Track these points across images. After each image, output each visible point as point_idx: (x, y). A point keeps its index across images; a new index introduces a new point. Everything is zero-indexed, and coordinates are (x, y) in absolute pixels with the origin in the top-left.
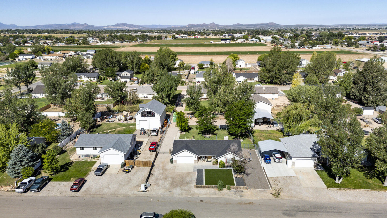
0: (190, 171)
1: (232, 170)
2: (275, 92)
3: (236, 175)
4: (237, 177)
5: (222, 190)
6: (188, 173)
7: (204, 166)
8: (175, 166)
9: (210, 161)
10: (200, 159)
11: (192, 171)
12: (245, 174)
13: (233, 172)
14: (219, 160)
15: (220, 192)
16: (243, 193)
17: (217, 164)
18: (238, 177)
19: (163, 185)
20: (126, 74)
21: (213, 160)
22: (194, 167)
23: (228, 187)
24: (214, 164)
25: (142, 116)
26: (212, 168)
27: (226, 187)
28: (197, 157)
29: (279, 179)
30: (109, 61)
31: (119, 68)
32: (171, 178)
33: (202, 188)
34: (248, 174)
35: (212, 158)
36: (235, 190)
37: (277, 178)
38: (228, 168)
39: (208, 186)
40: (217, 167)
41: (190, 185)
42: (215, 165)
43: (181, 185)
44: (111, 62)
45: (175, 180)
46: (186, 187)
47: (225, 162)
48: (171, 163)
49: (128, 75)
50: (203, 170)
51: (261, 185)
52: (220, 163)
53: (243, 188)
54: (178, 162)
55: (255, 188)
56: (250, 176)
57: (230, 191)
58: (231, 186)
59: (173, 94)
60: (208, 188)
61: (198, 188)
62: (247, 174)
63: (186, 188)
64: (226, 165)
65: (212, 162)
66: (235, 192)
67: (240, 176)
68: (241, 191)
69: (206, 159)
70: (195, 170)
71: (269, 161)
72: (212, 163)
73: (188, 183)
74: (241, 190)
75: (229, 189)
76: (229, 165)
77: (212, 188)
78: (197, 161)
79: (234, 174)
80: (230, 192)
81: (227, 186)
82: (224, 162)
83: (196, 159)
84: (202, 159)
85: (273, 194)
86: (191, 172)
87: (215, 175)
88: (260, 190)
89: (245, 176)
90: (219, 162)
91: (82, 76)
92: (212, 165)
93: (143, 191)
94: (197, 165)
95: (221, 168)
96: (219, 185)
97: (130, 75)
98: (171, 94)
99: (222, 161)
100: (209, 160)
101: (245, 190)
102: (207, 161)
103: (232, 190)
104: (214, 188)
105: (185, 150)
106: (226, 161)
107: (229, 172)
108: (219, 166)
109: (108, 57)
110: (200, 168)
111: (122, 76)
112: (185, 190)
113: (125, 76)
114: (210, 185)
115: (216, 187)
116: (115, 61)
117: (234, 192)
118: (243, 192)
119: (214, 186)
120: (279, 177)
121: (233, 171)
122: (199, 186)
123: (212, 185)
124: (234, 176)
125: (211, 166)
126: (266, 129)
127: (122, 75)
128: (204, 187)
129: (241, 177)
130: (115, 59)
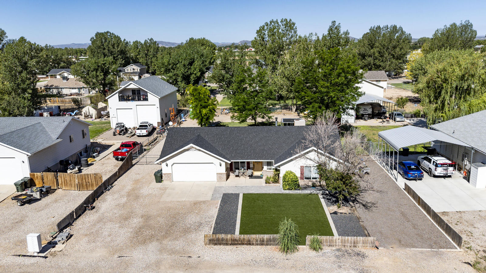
0: (201, 199)
1: (321, 197)
2: (381, 78)
3: (334, 208)
4: (335, 213)
5: (294, 250)
6: (195, 204)
7: (242, 187)
8: (165, 189)
9: (260, 177)
10: (234, 172)
11: (209, 197)
12: (358, 205)
13: (322, 201)
14: (283, 170)
15: (289, 256)
16: (367, 262)
17: (276, 181)
18: (341, 211)
19: (109, 236)
20: (133, 69)
21: (267, 172)
22: (216, 190)
23: (313, 242)
24: (269, 183)
25: (122, 98)
26: (264, 192)
27: (308, 242)
28: (223, 164)
29: (466, 217)
30: (109, 50)
31: (123, 62)
32: (142, 217)
33: (227, 244)
34: (369, 205)
35: (265, 168)
36: (338, 250)
37: (459, 215)
38: (307, 192)
39: (246, 237)
40: (277, 189)
41: (193, 236)
42: (272, 184)
43: (165, 237)
44: (112, 52)
45: (152, 222)
46: (177, 242)
47: (298, 175)
48: (157, 182)
49: (136, 71)
50: (237, 195)
51: (417, 235)
52: (284, 178)
53: (364, 242)
54: (175, 178)
55: (403, 244)
56: (374, 209)
57: (320, 253)
58: (324, 238)
59: (195, 74)
60: (249, 243)
61: (216, 244)
62: (363, 205)
63: (179, 244)
64: (302, 183)
65: (264, 178)
66: (337, 257)
67: (345, 210)
68: (358, 254)
69: (250, 172)
70: (218, 195)
71: (416, 173)
72: (263, 181)
73: (187, 231)
74: (356, 250)
75: (316, 247)
76: (310, 184)
77: (262, 243)
78: (225, 177)
79: (327, 205)
80: (322, 258)
81: (309, 238)
82: (295, 176)
83: (223, 169)
84: (237, 171)
85: (472, 263)
86: (204, 202)
87: (272, 209)
88: (422, 252)
89: (360, 211)
90: (281, 175)
91: (64, 72)
92: (264, 184)
93: (36, 254)
94: (224, 185)
95: (289, 189)
96: (282, 233)
97: (139, 71)
98: (191, 74)
99: (291, 172)
100: (256, 173)
101: (370, 252)
102: (251, 176)
103: (326, 249)
104: (268, 243)
105: (191, 145)
106: (302, 174)
107: (313, 201)
108: (281, 187)
109: (106, 44)
110: (230, 192)
111: (126, 71)
112: (173, 252)
113: (132, 71)
114: (254, 236)
115: (274, 240)
116: (118, 51)
117: (333, 259)
118: (364, 256)
119: (266, 237)
120: (464, 212)
121: (324, 198)
122: (218, 239)
123: (261, 236)
124: (328, 209)
125: (260, 187)
126: (381, 124)
127: (126, 69)
128: (234, 242)
129: (350, 211)
130: (118, 48)
